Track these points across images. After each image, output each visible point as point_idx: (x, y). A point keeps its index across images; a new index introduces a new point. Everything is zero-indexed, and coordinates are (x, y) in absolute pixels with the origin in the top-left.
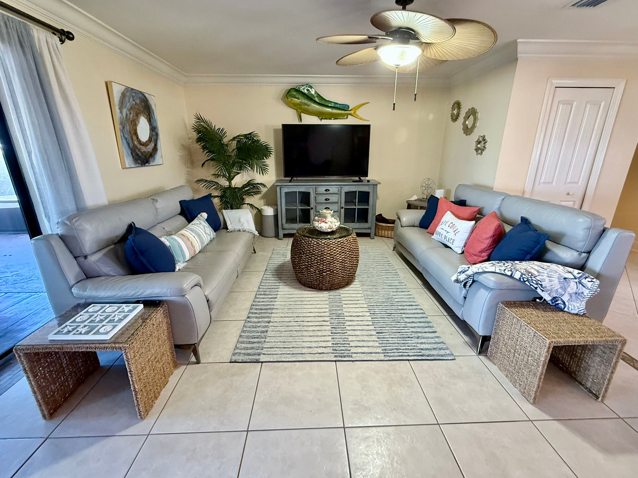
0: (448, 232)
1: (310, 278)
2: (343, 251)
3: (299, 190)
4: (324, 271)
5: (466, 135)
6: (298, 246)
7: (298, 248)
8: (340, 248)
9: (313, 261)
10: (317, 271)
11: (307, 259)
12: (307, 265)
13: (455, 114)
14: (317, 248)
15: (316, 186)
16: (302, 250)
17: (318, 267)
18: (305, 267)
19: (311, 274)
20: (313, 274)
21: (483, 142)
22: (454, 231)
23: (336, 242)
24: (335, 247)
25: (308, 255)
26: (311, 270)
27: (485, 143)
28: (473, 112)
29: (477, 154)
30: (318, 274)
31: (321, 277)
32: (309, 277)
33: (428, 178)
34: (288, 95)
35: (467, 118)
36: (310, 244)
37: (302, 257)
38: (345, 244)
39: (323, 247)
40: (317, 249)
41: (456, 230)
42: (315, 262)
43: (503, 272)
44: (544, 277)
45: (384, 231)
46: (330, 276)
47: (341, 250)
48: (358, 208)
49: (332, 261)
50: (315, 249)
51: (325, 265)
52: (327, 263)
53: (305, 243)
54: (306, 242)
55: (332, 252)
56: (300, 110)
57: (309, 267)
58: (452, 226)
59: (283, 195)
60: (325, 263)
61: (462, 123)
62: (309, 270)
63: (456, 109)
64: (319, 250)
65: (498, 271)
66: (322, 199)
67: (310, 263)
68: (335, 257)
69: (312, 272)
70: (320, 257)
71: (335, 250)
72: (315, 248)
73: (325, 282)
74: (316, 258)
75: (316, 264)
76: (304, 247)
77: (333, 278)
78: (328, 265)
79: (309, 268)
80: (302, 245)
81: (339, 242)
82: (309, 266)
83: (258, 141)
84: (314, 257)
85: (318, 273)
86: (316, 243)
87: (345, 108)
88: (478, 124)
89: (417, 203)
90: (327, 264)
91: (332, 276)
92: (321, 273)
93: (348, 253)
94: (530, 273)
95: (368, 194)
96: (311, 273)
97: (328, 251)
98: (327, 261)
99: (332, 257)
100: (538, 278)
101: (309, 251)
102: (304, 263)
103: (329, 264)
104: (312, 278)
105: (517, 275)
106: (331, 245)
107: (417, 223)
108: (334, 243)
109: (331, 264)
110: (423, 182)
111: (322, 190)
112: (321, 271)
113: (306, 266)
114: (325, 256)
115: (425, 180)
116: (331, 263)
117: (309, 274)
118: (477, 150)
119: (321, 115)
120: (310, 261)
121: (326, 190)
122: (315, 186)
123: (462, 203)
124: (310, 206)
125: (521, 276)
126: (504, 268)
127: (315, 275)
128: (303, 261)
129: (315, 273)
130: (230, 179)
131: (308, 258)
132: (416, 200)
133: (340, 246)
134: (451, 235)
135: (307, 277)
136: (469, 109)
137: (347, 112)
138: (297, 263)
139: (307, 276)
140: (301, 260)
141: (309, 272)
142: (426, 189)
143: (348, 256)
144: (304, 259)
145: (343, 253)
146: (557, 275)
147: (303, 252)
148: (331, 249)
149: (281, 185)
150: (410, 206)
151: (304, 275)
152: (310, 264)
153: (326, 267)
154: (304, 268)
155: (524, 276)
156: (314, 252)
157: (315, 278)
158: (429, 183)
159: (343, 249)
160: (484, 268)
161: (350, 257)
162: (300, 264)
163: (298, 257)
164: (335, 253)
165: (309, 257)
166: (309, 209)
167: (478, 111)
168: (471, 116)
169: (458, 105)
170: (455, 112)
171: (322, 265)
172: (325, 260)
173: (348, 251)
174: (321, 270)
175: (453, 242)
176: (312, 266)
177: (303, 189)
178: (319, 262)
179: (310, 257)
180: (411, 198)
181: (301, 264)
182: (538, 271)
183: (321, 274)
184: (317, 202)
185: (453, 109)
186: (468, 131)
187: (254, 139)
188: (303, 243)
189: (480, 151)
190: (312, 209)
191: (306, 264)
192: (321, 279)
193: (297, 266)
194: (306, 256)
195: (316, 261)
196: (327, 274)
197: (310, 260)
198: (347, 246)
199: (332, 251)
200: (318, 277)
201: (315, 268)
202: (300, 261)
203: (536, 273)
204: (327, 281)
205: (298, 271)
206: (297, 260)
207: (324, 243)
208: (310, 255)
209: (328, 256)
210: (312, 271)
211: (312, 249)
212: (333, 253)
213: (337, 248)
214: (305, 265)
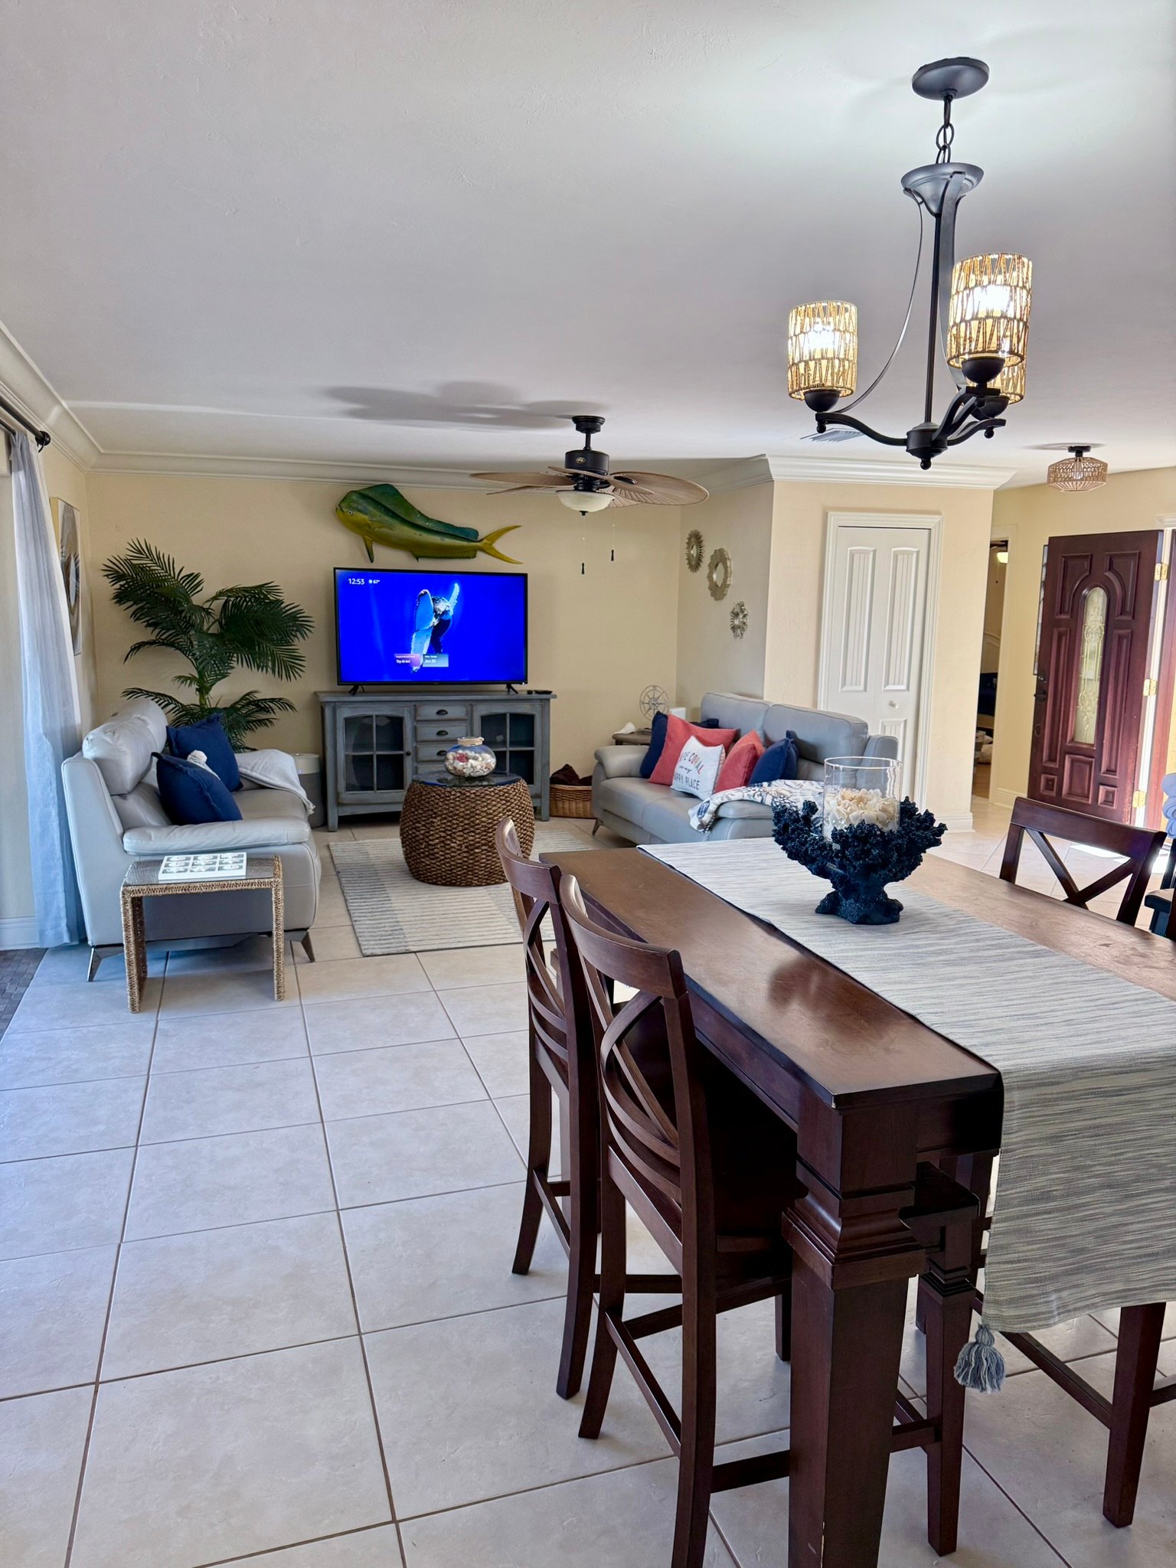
0: (689, 771)
1: (448, 862)
2: (509, 808)
3: (377, 713)
4: (477, 845)
5: (716, 599)
6: (422, 805)
7: (422, 809)
8: (504, 802)
9: (455, 828)
10: (463, 847)
11: (443, 826)
12: (444, 837)
13: (695, 556)
14: (463, 803)
15: (417, 704)
16: (432, 810)
17: (465, 838)
18: (440, 842)
19: (453, 854)
20: (455, 852)
21: (741, 616)
22: (697, 767)
23: (496, 792)
24: (494, 801)
25: (445, 818)
26: (452, 845)
27: (745, 616)
28: (720, 558)
29: (736, 636)
30: (465, 852)
31: (471, 857)
32: (448, 860)
33: (654, 686)
34: (343, 505)
35: (713, 566)
36: (449, 796)
37: (434, 822)
38: (511, 796)
39: (473, 800)
40: (462, 805)
41: (699, 765)
42: (460, 828)
43: (752, 799)
44: (798, 797)
45: (567, 802)
46: (488, 854)
47: (505, 806)
48: (511, 752)
49: (491, 825)
50: (458, 806)
51: (479, 834)
52: (482, 829)
53: (437, 797)
54: (439, 795)
55: (490, 809)
56: (371, 537)
57: (448, 839)
58: (695, 758)
59: (341, 724)
60: (477, 829)
61: (707, 574)
62: (448, 847)
63: (695, 547)
64: (467, 807)
65: (746, 798)
66: (429, 732)
67: (449, 833)
68: (496, 818)
69: (453, 850)
70: (468, 819)
71: (495, 805)
72: (458, 803)
73: (477, 867)
74: (462, 822)
75: (462, 833)
76: (437, 804)
77: (494, 859)
78: (484, 833)
79: (448, 842)
80: (433, 801)
81: (500, 791)
82: (449, 837)
83: (280, 602)
84: (456, 819)
85: (466, 850)
86: (458, 794)
87: (469, 534)
88: (731, 581)
89: (636, 737)
90: (483, 831)
91: (490, 854)
92: (472, 850)
93: (517, 811)
94: (781, 794)
95: (529, 719)
96: (453, 852)
97: (484, 807)
98: (483, 826)
99: (489, 819)
100: (791, 799)
101: (446, 809)
102: (437, 834)
103: (485, 831)
104: (452, 863)
105: (768, 801)
106: (488, 797)
107: (636, 770)
108: (493, 794)
109: (490, 830)
110: (644, 694)
111: (429, 712)
112: (471, 845)
113: (442, 839)
114: (477, 816)
115: (648, 690)
116: (489, 828)
117: (447, 854)
118: (734, 628)
119: (418, 551)
120: (449, 828)
121: (439, 713)
122: (414, 703)
123: (712, 724)
124: (402, 749)
125: (773, 800)
126: (752, 793)
127: (459, 854)
128: (436, 829)
129: (460, 850)
130: (203, 690)
131: (445, 823)
132: (632, 733)
133: (504, 798)
134: (693, 775)
135: (443, 862)
136: (715, 551)
137: (474, 544)
138: (421, 837)
139: (443, 860)
140: (432, 828)
141: (448, 849)
142: (650, 709)
143: (518, 818)
144: (438, 825)
145: (509, 811)
146: (810, 792)
147: (435, 813)
148: (488, 804)
149: (335, 702)
150: (619, 741)
151: (438, 858)
152: (450, 835)
153: (479, 838)
154: (437, 844)
155: (775, 800)
156: (457, 810)
157: (459, 861)
158: (656, 697)
159: (508, 804)
160: (730, 796)
161: (521, 820)
162: (427, 837)
163: (424, 825)
164: (494, 811)
165: (448, 821)
166: (402, 755)
167: (730, 557)
168: (720, 564)
169: (696, 539)
170: (694, 552)
171: (473, 834)
172: (478, 824)
173: (517, 809)
174: (472, 843)
175: (698, 785)
176: (454, 838)
177: (387, 711)
178: (467, 829)
179: (450, 821)
180: (621, 729)
181: (431, 838)
182: (791, 792)
183: (472, 852)
184: (419, 739)
185: (689, 546)
186: (718, 591)
187: (268, 599)
188: (434, 796)
189: (739, 631)
190: (408, 754)
191: (442, 834)
192: (471, 861)
193: (422, 844)
194: (441, 820)
195: (462, 826)
196: (483, 850)
197: (449, 826)
198: (515, 800)
199: (490, 807)
200: (466, 859)
201: (460, 841)
202: (428, 832)
203: (788, 794)
204: (483, 865)
205: (423, 853)
206: (422, 832)
207: (474, 793)
208: (449, 817)
209: (484, 817)
210: (454, 847)
211: (453, 805)
212: (491, 811)
213: (498, 802)
214: (441, 836)
